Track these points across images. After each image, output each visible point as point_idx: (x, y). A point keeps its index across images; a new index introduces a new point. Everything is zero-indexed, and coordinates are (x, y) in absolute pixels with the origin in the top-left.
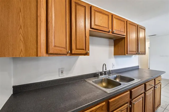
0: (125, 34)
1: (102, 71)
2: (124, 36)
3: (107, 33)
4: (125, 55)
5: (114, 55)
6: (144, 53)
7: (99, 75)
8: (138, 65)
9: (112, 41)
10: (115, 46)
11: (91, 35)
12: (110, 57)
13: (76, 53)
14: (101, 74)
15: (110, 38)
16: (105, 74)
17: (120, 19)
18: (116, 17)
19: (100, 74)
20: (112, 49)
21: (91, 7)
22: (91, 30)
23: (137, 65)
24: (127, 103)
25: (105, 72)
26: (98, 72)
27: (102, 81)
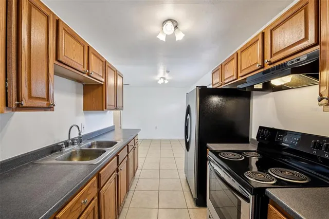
0: (103, 80)
1: (68, 139)
2: (102, 82)
3: (82, 74)
4: (102, 110)
5: (84, 110)
6: (122, 108)
7: (62, 148)
8: (113, 125)
9: (81, 86)
10: (85, 94)
11: (56, 73)
12: (77, 114)
13: (30, 106)
14: (67, 144)
15: (78, 81)
16: (73, 144)
17: (98, 57)
18: (94, 53)
19: (64, 146)
20: (81, 99)
21: (58, 22)
22: (57, 63)
23: (111, 124)
24: (114, 172)
25: (73, 140)
26: (60, 143)
27: (70, 157)
